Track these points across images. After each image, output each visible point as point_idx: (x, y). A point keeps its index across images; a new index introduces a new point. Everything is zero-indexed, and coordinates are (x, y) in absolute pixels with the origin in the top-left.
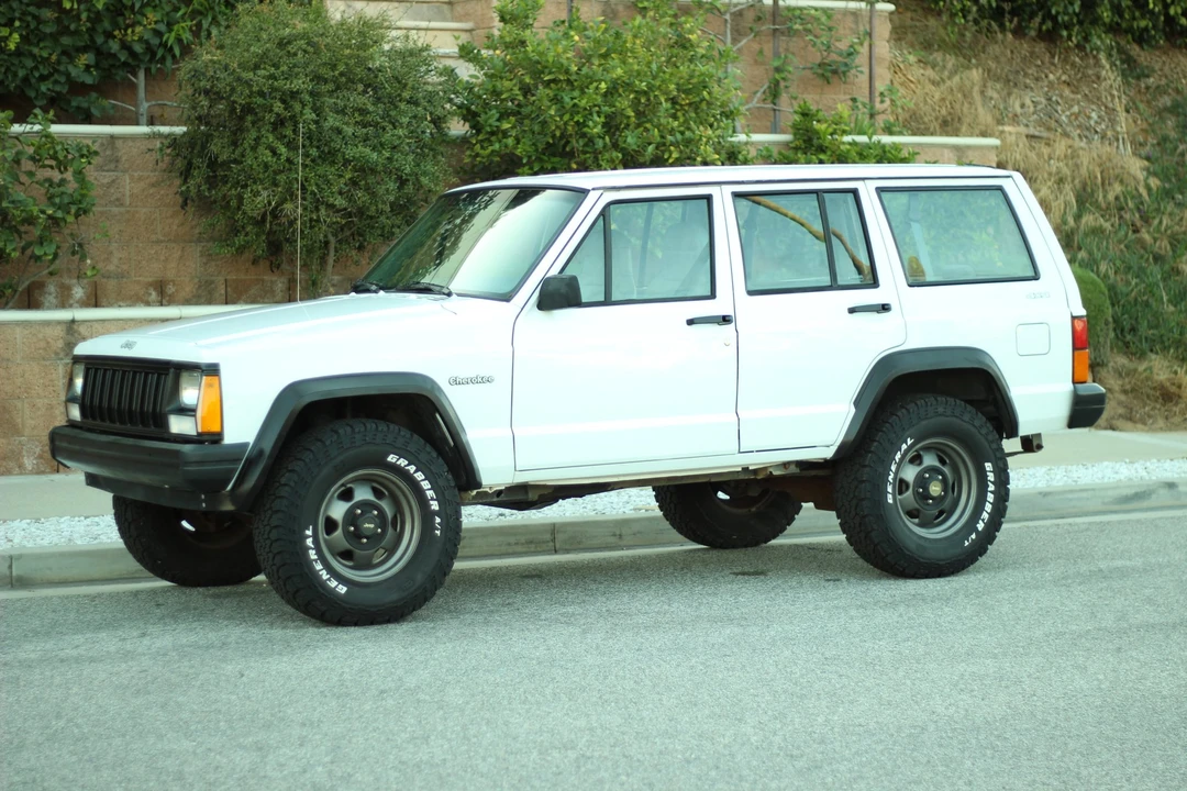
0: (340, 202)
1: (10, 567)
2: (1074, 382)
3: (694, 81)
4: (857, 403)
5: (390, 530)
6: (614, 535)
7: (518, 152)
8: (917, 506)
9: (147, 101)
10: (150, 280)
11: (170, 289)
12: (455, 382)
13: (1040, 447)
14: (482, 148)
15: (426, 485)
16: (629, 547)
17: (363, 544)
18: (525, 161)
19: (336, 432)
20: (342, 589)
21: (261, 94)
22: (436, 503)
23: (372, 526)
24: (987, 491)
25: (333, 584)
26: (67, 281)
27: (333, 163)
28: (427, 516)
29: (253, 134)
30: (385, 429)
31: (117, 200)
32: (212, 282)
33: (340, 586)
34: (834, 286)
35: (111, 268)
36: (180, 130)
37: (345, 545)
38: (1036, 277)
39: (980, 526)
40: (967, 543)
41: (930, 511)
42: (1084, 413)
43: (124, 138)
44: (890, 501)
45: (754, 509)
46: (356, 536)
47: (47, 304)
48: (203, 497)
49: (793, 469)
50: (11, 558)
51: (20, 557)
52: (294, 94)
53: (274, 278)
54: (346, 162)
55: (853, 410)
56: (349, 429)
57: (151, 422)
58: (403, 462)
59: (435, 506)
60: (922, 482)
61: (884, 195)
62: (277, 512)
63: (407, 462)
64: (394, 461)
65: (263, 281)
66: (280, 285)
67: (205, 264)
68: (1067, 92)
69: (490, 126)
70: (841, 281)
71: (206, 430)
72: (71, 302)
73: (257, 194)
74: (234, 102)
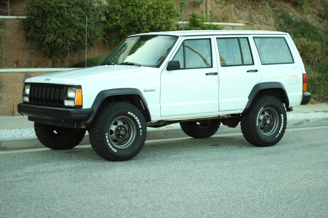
0: (74, 39)
1: (1, 144)
2: (303, 92)
3: (169, 6)
4: (249, 97)
5: (127, 134)
6: (165, 134)
7: (121, 25)
8: (263, 127)
9: (10, 9)
10: (14, 61)
11: (20, 63)
12: (145, 91)
13: (292, 110)
14: (110, 24)
15: (138, 121)
16: (169, 138)
17: (120, 138)
18: (123, 28)
19: (114, 105)
20: (116, 151)
21: (53, 7)
22: (140, 126)
23: (123, 132)
24: (281, 122)
25: (113, 149)
27: (72, 28)
28: (138, 129)
29: (50, 19)
30: (127, 104)
31: (5, 37)
32: (31, 61)
33: (115, 150)
34: (243, 64)
35: (3, 57)
36: (25, 17)
37: (115, 138)
38: (293, 62)
39: (280, 132)
40: (276, 137)
41: (266, 128)
42: (305, 101)
43: (8, 19)
44: (257, 125)
45: (207, 127)
46: (118, 135)
48: (75, 124)
49: (230, 116)
50: (1, 141)
51: (4, 141)
52: (62, 8)
53: (49, 60)
54: (76, 27)
55: (248, 99)
56: (117, 104)
57: (58, 102)
58: (132, 114)
59: (140, 127)
60: (265, 120)
61: (255, 39)
62: (98, 128)
63: (133, 114)
64: (129, 114)
65: (46, 61)
66: (50, 62)
67: (30, 56)
68: (254, 11)
69: (113, 18)
70: (245, 63)
71: (77, 105)
73: (50, 36)
74: (45, 10)
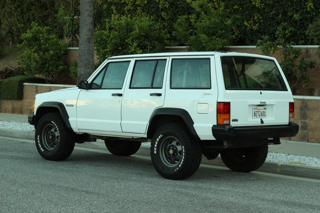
5: (56, 139)
12: (67, 105)
17: (51, 141)
23: (51, 137)
24: (183, 155)
25: (42, 149)
34: (151, 87)
38: (210, 88)
39: (180, 166)
40: (175, 170)
44: (155, 153)
55: (148, 124)
64: (52, 122)
70: (154, 86)
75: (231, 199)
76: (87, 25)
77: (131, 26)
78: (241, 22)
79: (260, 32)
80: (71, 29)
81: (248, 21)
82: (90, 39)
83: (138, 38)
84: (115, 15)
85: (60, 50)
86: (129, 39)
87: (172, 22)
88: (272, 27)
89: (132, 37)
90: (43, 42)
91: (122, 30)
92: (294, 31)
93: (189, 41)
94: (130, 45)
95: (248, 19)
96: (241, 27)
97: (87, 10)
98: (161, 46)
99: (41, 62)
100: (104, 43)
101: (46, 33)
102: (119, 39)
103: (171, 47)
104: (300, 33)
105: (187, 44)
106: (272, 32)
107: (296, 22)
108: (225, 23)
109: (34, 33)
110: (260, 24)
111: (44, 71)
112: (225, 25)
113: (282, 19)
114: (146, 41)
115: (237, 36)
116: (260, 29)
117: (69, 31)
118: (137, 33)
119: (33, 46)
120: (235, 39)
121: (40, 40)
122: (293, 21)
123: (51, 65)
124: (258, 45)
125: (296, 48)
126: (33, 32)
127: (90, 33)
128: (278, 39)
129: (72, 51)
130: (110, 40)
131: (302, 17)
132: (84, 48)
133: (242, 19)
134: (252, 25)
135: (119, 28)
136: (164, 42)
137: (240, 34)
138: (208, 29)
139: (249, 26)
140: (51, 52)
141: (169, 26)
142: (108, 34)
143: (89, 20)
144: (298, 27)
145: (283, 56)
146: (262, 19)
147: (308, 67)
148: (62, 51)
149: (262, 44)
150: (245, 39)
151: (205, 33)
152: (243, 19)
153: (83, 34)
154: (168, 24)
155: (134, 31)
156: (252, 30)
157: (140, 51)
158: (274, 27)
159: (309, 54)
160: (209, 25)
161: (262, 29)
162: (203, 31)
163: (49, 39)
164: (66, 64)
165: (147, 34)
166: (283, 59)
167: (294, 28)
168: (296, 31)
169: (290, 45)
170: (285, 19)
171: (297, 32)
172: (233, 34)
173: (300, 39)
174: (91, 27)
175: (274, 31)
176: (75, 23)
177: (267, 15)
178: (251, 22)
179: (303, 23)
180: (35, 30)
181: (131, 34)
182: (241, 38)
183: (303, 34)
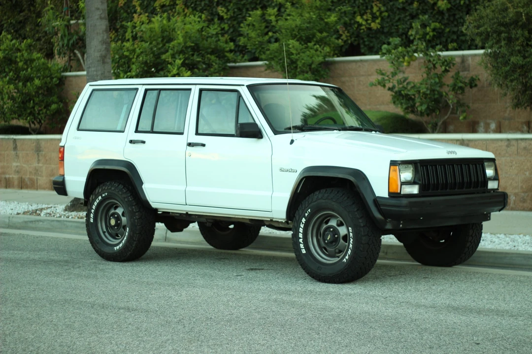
10: (524, 121)
26: (488, 121)
35: (506, 115)
47: (480, 131)
72: (489, 130)
75: (366, 308)
76: (97, 33)
77: (170, 33)
78: (351, 17)
79: (383, 33)
80: (66, 42)
81: (362, 15)
82: (105, 57)
83: (181, 52)
84: (140, 15)
85: (52, 78)
86: (168, 54)
87: (235, 23)
88: (403, 24)
89: (172, 49)
90: (22, 65)
91: (155, 40)
92: (440, 28)
93: (268, 52)
94: (171, 64)
95: (363, 11)
96: (351, 26)
97: (98, 9)
98: (221, 62)
99: (20, 99)
100: (126, 62)
101: (26, 50)
102: (152, 55)
103: (238, 64)
104: (449, 32)
105: (263, 57)
106: (403, 31)
107: (441, 13)
108: (326, 20)
109: (7, 52)
110: (382, 19)
111: (26, 115)
112: (327, 23)
113: (418, 9)
114: (195, 56)
115: (345, 42)
116: (382, 27)
117: (63, 45)
118: (179, 44)
119: (5, 72)
120: (342, 46)
121: (16, 63)
122: (437, 12)
123: (37, 104)
124: (384, 54)
125: (445, 56)
126: (5, 50)
127: (104, 46)
128: (415, 43)
129: (71, 79)
130: (135, 57)
131: (452, 5)
132: (95, 73)
133: (352, 12)
134: (369, 22)
135: (150, 37)
136: (226, 56)
137: (351, 38)
138: (299, 31)
139: (364, 23)
140: (37, 82)
141: (231, 30)
142: (131, 48)
143: (101, 25)
144: (446, 21)
145: (424, 70)
146: (386, 11)
147: (466, 86)
148: (54, 80)
149: (389, 52)
150: (359, 44)
151: (294, 37)
152: (355, 13)
153: (93, 49)
154: (229, 26)
155: (175, 40)
156: (370, 29)
157: (187, 72)
158: (406, 24)
159: (466, 65)
160: (300, 25)
161: (386, 27)
162: (292, 35)
163: (32, 61)
164: (61, 101)
165: (196, 44)
166: (425, 75)
167: (439, 23)
168: (443, 27)
169: (436, 51)
170: (423, 9)
171: (443, 30)
172: (338, 38)
173: (449, 40)
174: (105, 37)
175: (407, 30)
176: (72, 31)
177: (393, 5)
178: (367, 16)
179: (454, 15)
180: (7, 47)
181: (171, 45)
182: (352, 44)
183: (454, 33)
